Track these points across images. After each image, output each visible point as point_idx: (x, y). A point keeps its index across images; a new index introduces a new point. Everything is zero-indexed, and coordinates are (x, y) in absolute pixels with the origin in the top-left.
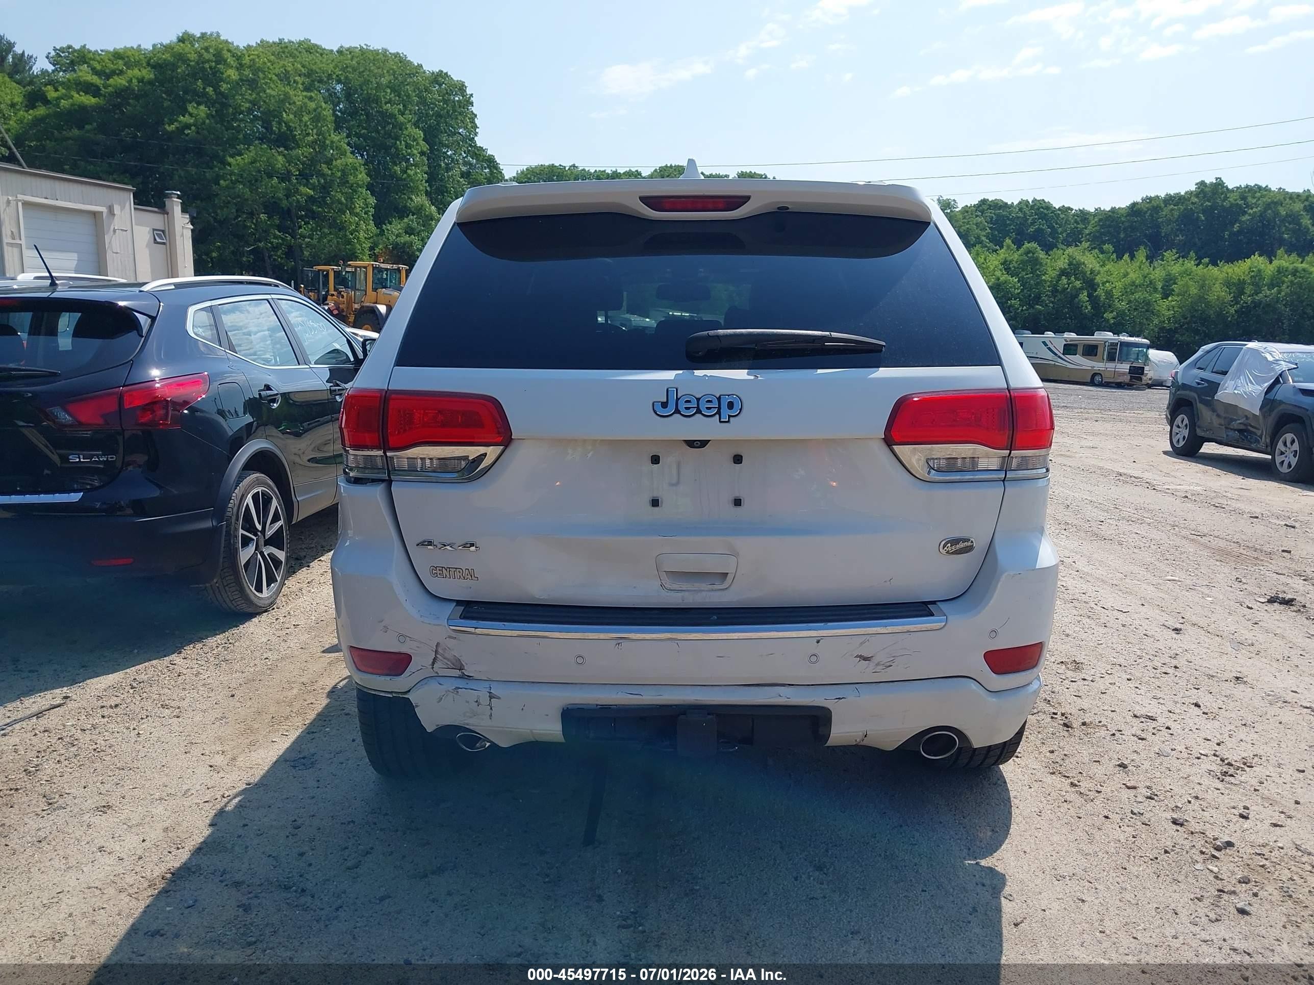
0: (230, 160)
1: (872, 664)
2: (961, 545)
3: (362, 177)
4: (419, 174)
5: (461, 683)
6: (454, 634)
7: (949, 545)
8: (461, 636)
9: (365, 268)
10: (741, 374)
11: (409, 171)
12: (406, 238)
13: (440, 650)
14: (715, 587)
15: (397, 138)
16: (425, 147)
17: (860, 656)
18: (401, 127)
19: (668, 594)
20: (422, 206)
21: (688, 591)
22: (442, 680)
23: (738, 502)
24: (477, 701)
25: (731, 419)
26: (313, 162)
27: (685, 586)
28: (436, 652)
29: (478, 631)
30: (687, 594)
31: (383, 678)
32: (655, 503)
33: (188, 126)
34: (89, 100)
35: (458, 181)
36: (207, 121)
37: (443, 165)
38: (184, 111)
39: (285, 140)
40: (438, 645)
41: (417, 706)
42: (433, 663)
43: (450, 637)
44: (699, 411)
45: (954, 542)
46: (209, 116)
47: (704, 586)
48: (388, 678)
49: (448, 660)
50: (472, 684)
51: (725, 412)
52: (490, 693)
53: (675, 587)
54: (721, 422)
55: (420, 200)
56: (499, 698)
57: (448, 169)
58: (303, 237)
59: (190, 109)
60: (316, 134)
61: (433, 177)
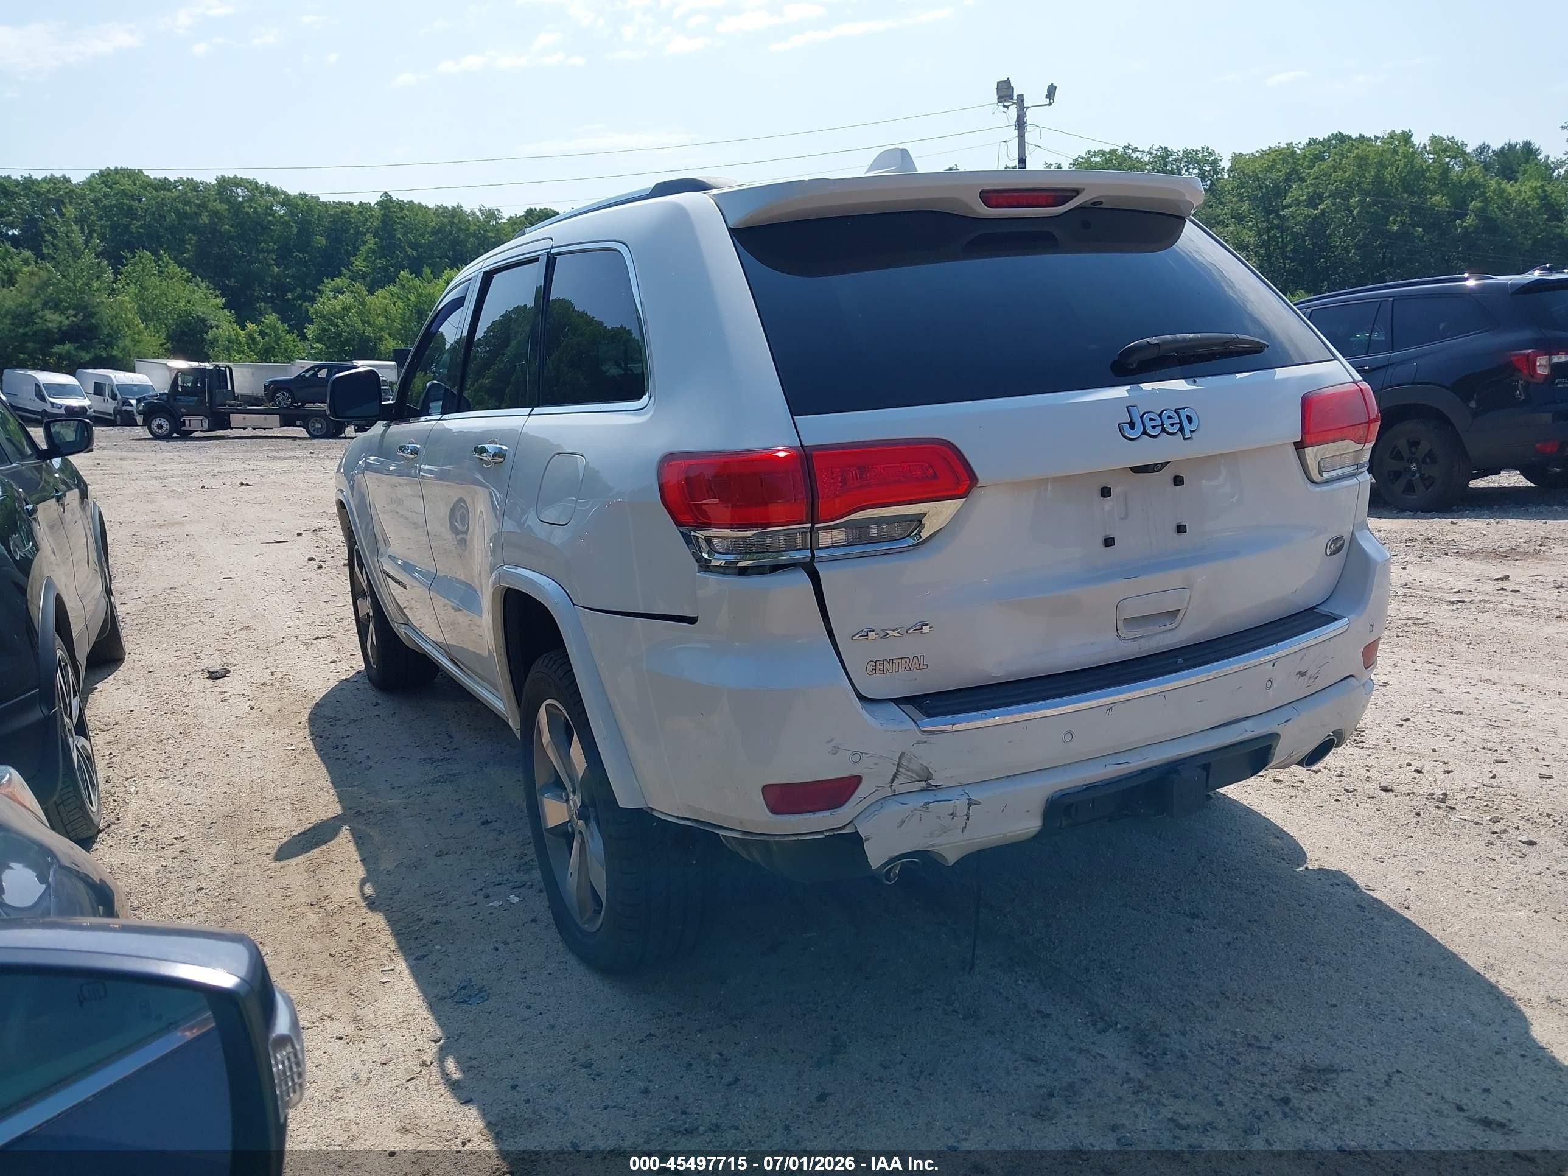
1: (1306, 678)
2: (1338, 544)
5: (929, 797)
6: (924, 738)
7: (1332, 545)
8: (933, 738)
10: (1180, 385)
13: (904, 762)
14: (1167, 627)
17: (1299, 673)
19: (1126, 645)
21: (1142, 637)
22: (901, 799)
23: (1181, 529)
24: (952, 814)
25: (1193, 434)
27: (1140, 632)
28: (899, 765)
29: (955, 728)
30: (1142, 640)
31: (819, 815)
32: (1109, 542)
40: (903, 754)
41: (867, 840)
42: (893, 780)
43: (919, 742)
44: (1164, 430)
45: (1335, 541)
47: (1158, 628)
48: (828, 813)
49: (913, 771)
50: (942, 795)
51: (1187, 427)
52: (969, 799)
53: (1131, 635)
54: (1185, 439)
56: (979, 803)
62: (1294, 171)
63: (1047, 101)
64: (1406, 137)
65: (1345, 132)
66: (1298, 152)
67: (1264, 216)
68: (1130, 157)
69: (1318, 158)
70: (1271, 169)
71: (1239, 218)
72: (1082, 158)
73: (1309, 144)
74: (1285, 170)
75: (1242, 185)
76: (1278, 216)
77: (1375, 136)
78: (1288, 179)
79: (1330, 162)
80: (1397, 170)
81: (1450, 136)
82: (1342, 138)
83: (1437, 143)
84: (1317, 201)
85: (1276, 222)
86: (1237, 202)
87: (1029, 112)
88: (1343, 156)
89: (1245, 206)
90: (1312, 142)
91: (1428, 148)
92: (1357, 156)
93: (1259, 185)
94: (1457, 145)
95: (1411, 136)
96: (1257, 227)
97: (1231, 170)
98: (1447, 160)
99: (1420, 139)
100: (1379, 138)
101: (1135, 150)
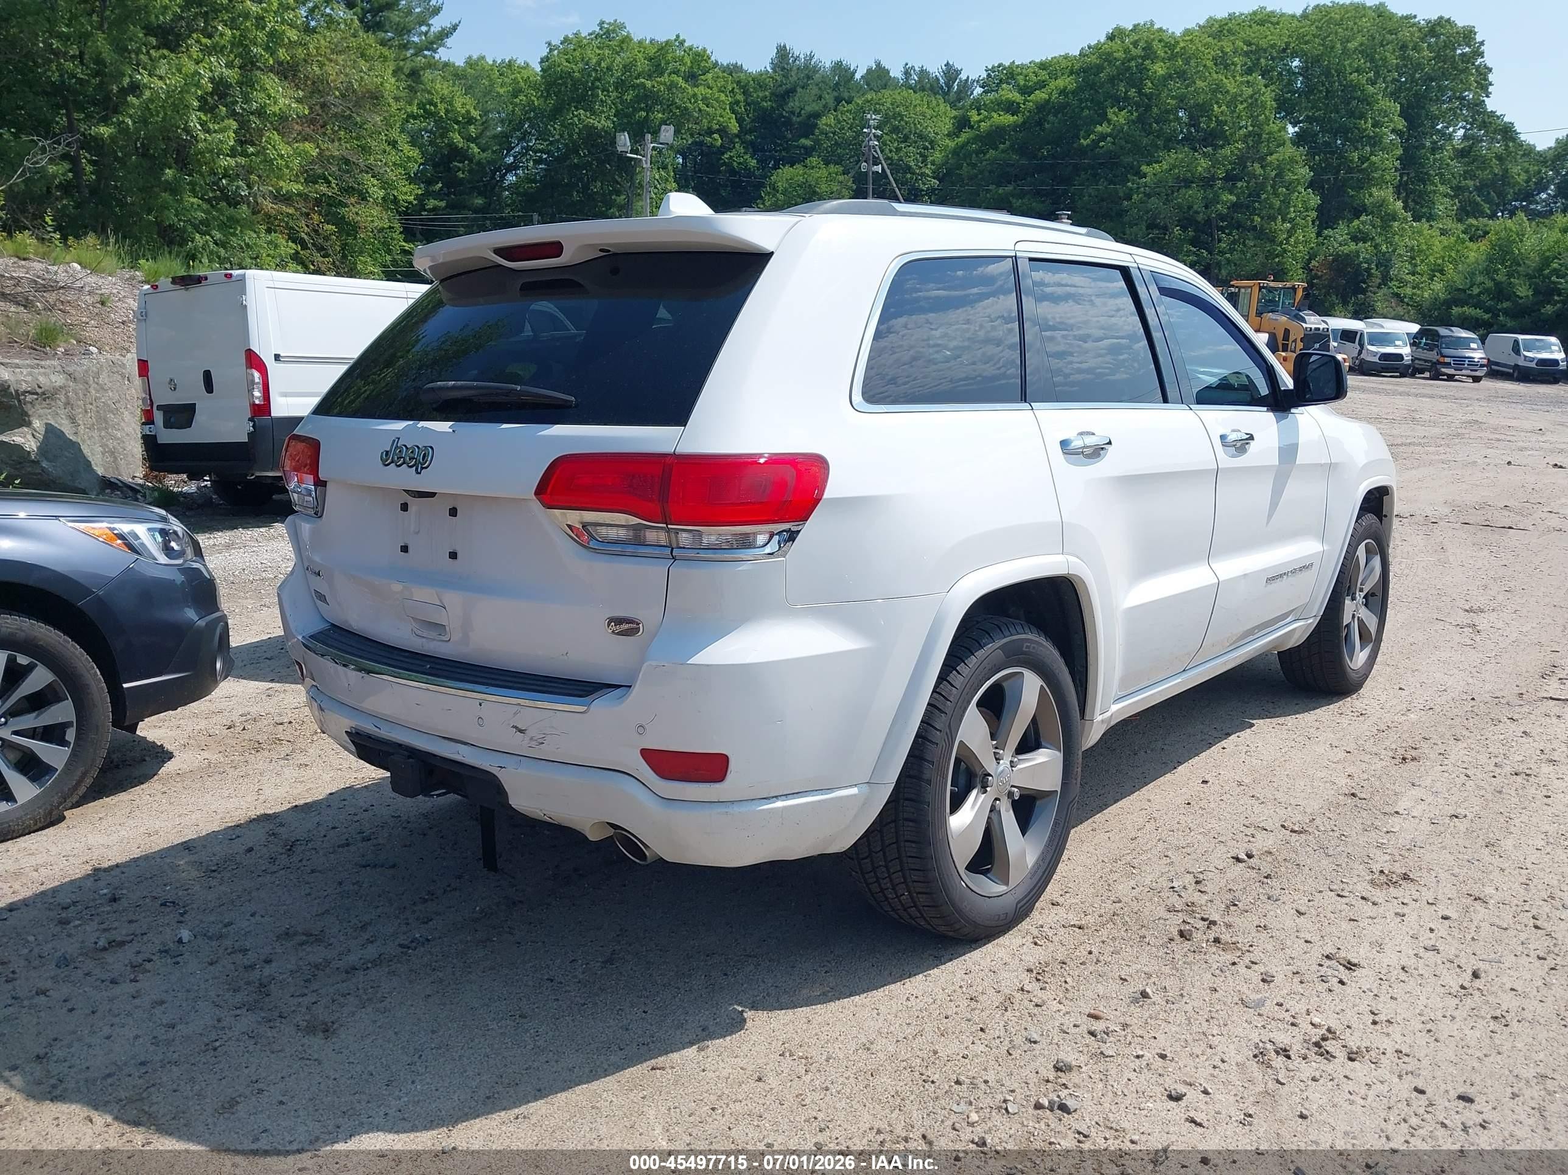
0: (1144, 168)
1: (526, 737)
2: (625, 626)
3: (1304, 173)
4: (1387, 161)
7: (613, 624)
9: (1251, 287)
11: (1373, 158)
12: (1353, 246)
14: (442, 638)
15: (1362, 116)
16: (1401, 124)
17: (516, 727)
18: (1368, 100)
19: (415, 639)
20: (1384, 201)
23: (453, 555)
26: (1242, 161)
27: (424, 632)
30: (425, 640)
32: (405, 549)
33: (1103, 137)
34: (1008, 119)
35: (1448, 165)
36: (1126, 127)
37: (1428, 144)
38: (1103, 118)
39: (1213, 138)
45: (619, 621)
46: (1129, 122)
53: (419, 632)
55: (1384, 194)
57: (1435, 149)
58: (1222, 253)
59: (1110, 116)
60: (1251, 125)
61: (1410, 161)
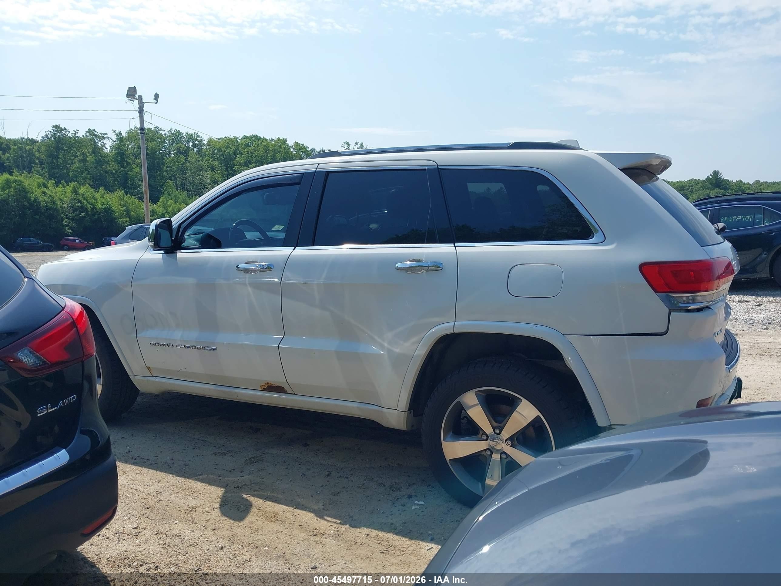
62: (237, 149)
63: (155, 101)
64: (285, 141)
65: (259, 135)
66: (239, 141)
67: (225, 169)
68: (158, 133)
69: (247, 145)
70: (227, 147)
71: (213, 169)
72: (133, 130)
73: (244, 138)
74: (233, 148)
75: (213, 153)
76: (232, 169)
77: (272, 139)
78: (235, 153)
79: (252, 148)
80: (281, 155)
81: (302, 143)
82: (257, 138)
83: (298, 146)
84: (248, 164)
85: (230, 172)
86: (212, 161)
87: (145, 105)
88: (258, 145)
89: (216, 163)
90: (245, 137)
91: (293, 147)
92: (264, 146)
93: (222, 154)
94: (305, 147)
95: (287, 141)
96: (222, 174)
97: (208, 145)
98: (301, 153)
99: (290, 143)
100: (273, 140)
101: (160, 130)
